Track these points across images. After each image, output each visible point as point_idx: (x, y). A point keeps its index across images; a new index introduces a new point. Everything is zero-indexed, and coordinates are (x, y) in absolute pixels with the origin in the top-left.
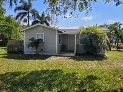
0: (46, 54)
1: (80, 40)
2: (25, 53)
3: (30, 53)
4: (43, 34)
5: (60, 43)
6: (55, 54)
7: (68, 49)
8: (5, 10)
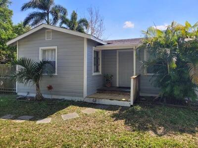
0: (61, 97)
1: (148, 63)
2: (19, 94)
3: (28, 93)
4: (55, 50)
5: (97, 70)
6: (82, 99)
7: (118, 86)
8: (11, 13)
